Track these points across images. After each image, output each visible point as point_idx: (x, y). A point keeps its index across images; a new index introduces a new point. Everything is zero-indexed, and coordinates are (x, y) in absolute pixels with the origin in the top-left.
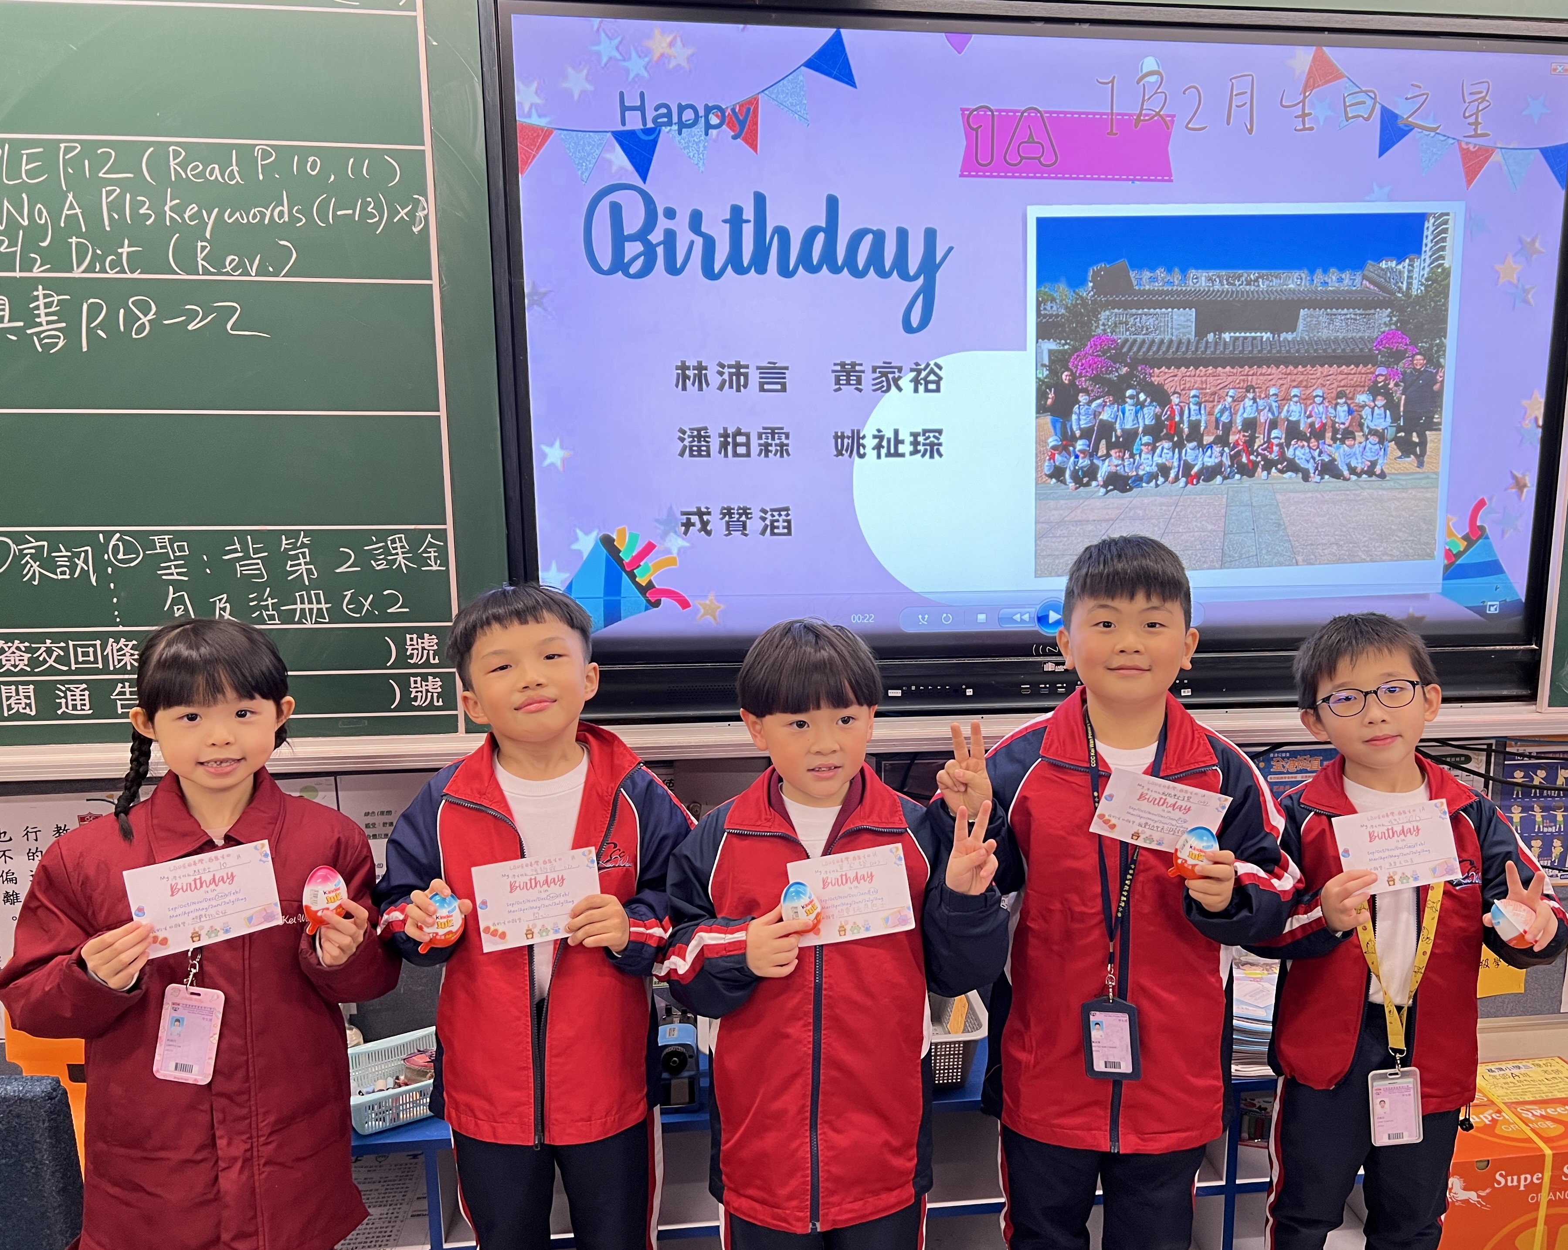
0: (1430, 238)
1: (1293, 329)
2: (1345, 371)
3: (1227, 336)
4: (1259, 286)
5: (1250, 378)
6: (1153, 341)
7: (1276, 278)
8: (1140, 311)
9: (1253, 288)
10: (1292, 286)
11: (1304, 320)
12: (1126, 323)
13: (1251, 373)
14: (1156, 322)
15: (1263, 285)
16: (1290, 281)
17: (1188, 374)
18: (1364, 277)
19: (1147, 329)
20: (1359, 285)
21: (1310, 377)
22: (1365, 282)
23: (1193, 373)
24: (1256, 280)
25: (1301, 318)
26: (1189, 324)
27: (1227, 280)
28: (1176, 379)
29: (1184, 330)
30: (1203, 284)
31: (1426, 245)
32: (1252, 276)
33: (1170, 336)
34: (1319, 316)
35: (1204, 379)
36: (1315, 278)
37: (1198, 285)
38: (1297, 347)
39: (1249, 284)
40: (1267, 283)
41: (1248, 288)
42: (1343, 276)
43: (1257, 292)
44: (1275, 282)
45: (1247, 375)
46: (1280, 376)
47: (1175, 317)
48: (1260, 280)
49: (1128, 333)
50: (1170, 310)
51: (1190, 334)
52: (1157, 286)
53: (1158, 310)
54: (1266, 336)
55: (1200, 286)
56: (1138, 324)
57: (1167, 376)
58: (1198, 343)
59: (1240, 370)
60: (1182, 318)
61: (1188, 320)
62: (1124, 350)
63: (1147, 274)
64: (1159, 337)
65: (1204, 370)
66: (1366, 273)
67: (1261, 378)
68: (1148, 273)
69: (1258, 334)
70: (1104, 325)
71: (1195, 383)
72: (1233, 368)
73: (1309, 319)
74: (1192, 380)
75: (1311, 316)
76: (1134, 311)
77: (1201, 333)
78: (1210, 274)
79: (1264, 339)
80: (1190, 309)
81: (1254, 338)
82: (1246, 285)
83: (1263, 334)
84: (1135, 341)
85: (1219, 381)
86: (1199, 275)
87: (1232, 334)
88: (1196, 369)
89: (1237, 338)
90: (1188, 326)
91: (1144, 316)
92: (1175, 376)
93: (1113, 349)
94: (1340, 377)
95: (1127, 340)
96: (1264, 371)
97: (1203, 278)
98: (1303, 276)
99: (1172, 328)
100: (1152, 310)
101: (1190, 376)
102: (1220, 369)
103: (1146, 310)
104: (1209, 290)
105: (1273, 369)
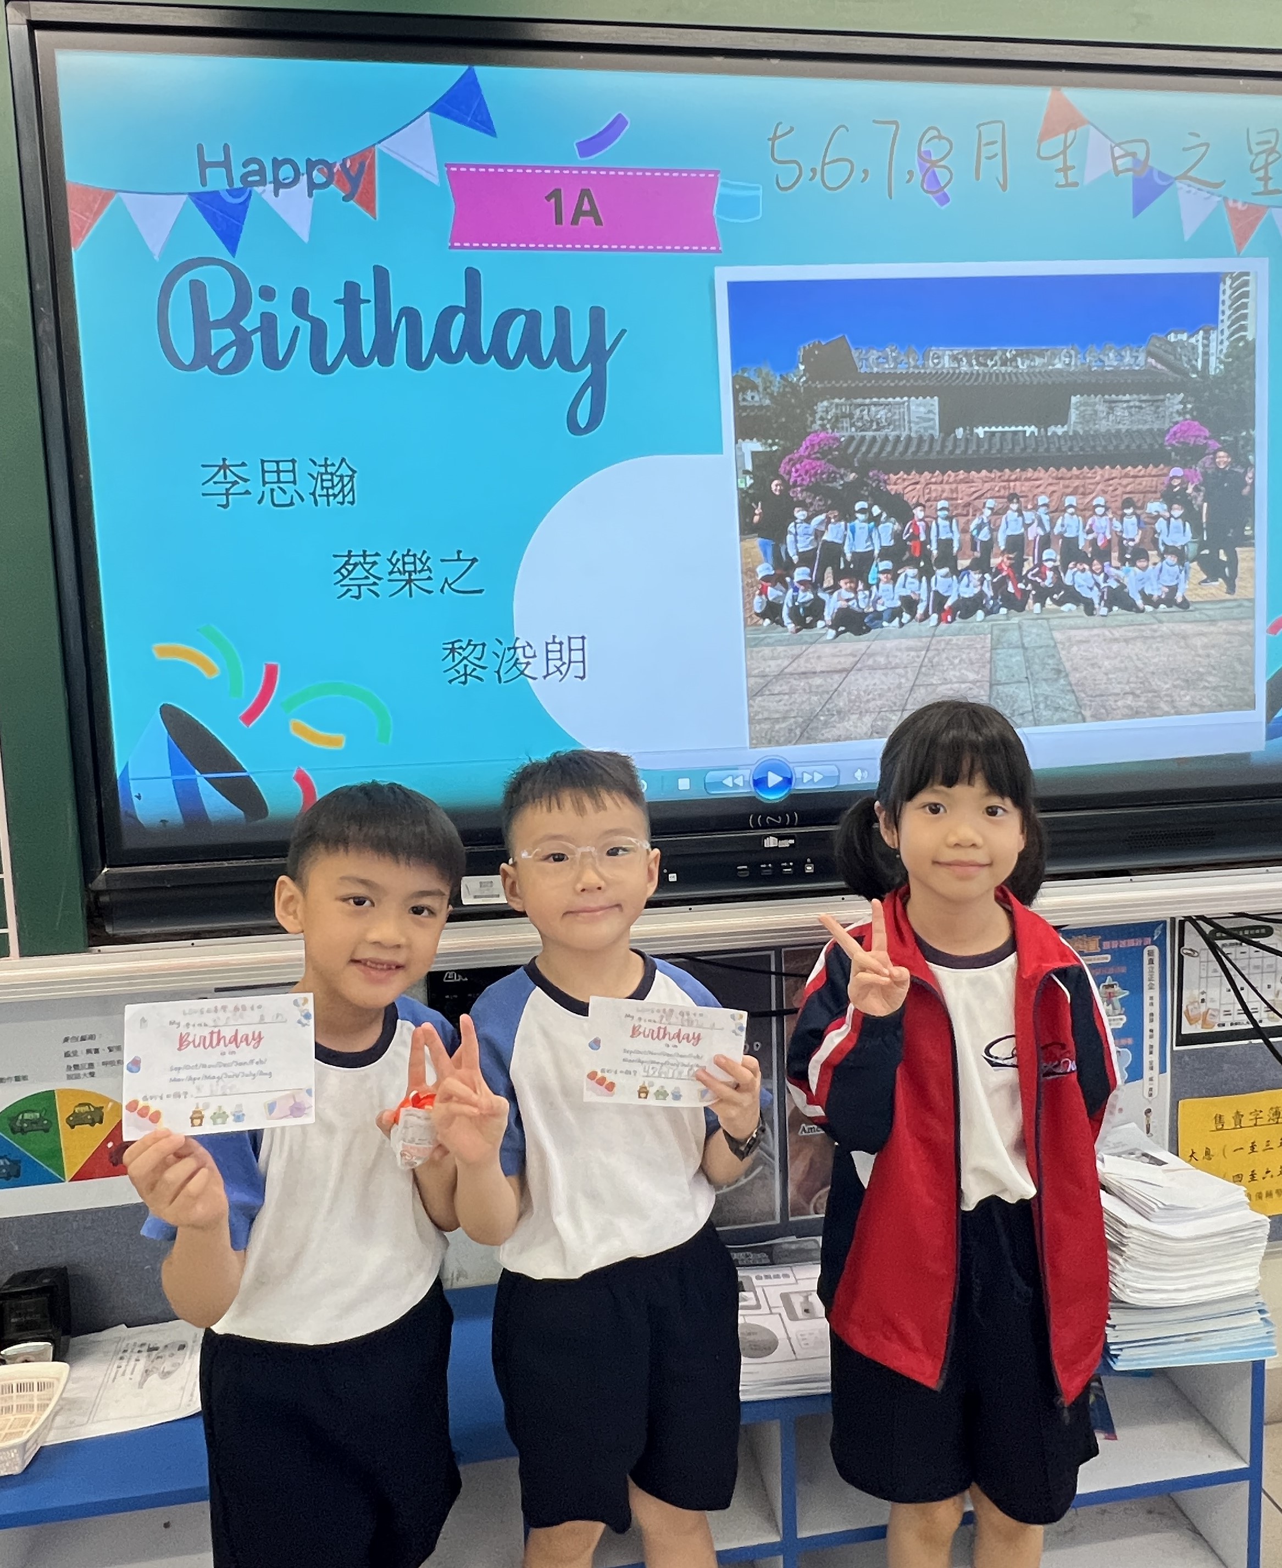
0: (1228, 303)
1: (1063, 421)
2: (1132, 474)
3: (980, 431)
4: (1017, 367)
5: (1012, 484)
6: (887, 437)
7: (1039, 356)
8: (867, 401)
9: (1009, 369)
10: (1059, 366)
11: (1077, 409)
12: (851, 416)
13: (1013, 477)
14: (889, 415)
15: (1022, 365)
16: (1057, 361)
17: (933, 480)
18: (1150, 354)
19: (878, 424)
20: (1143, 363)
21: (1089, 481)
22: (1150, 360)
23: (940, 479)
24: (1014, 359)
25: (1072, 406)
26: (931, 416)
27: (977, 360)
28: (918, 486)
29: (926, 424)
30: (947, 366)
31: (1223, 312)
32: (1008, 355)
33: (907, 432)
34: (1095, 404)
35: (954, 486)
36: (1087, 355)
37: (939, 366)
38: (1069, 443)
39: (1004, 363)
40: (1027, 362)
41: (1003, 369)
42: (1123, 353)
43: (1015, 374)
44: (1038, 361)
45: (1008, 481)
46: (1050, 481)
47: (913, 408)
48: (1019, 359)
49: (853, 429)
50: (906, 399)
51: (933, 428)
52: (888, 367)
53: (890, 400)
54: (1030, 430)
55: (943, 367)
56: (866, 417)
57: (906, 483)
58: (944, 441)
59: (999, 474)
60: (922, 409)
61: (930, 412)
62: (851, 450)
63: (874, 354)
64: (894, 433)
65: (953, 474)
66: (1152, 349)
67: (1027, 484)
68: (875, 352)
69: (1020, 428)
70: (822, 419)
71: (943, 491)
72: (990, 472)
73: (1082, 408)
74: (939, 487)
75: (1086, 404)
76: (859, 401)
77: (947, 428)
78: (955, 352)
79: (1027, 434)
80: (932, 397)
81: (1015, 433)
82: (1001, 365)
83: (1026, 428)
84: (863, 438)
85: (973, 489)
86: (940, 353)
87: (987, 429)
88: (943, 473)
89: (993, 434)
90: (930, 420)
91: (873, 408)
92: (917, 483)
93: (836, 450)
94: (1125, 481)
95: (852, 438)
96: (1029, 475)
97: (946, 358)
98: (1073, 352)
99: (909, 422)
100: (883, 400)
101: (935, 483)
102: (973, 473)
103: (875, 400)
104: (954, 373)
105: (1041, 473)
